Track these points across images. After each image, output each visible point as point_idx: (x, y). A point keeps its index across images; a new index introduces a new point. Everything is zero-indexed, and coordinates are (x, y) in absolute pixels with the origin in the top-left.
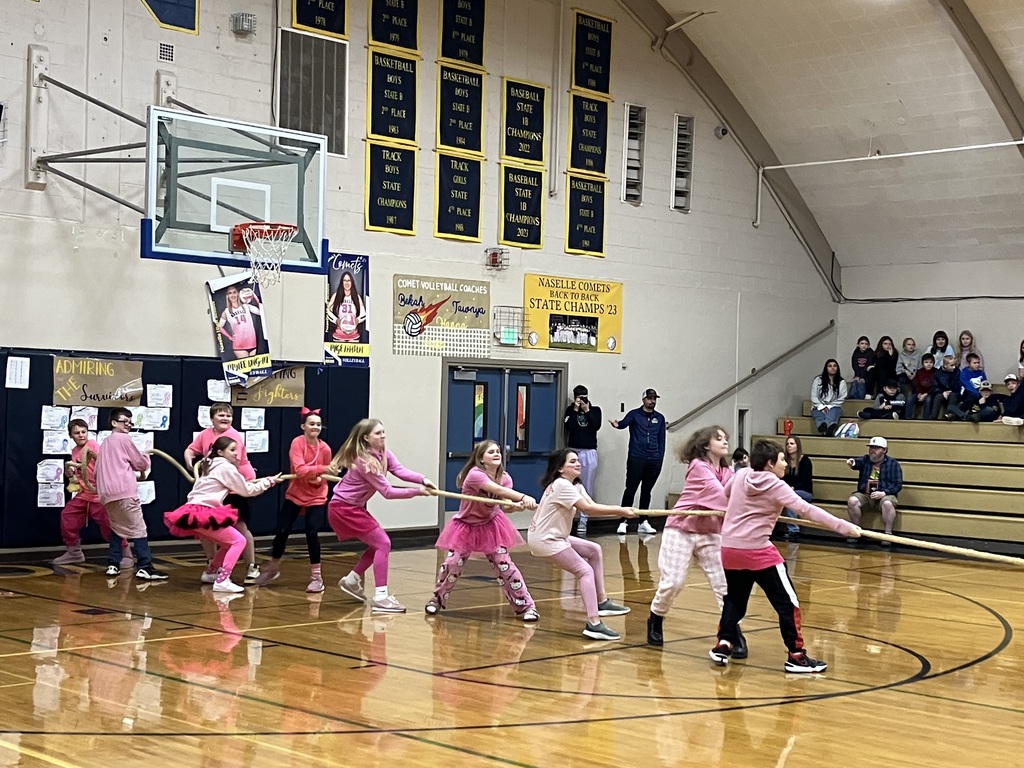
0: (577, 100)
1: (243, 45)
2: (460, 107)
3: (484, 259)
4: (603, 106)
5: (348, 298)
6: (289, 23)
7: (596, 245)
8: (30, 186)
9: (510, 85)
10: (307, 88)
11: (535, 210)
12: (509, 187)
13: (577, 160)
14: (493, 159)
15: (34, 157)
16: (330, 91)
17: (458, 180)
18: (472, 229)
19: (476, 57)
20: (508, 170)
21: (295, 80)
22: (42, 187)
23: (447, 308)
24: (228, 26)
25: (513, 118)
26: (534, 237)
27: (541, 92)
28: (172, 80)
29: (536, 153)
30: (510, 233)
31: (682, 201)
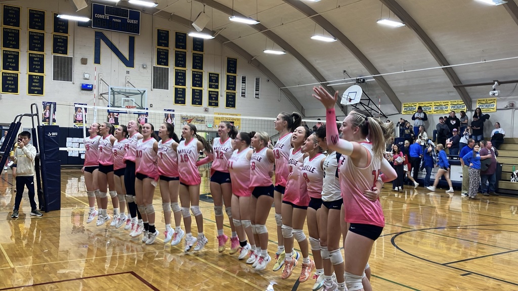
0: (228, 76)
1: (145, 70)
2: (197, 79)
3: (204, 110)
4: (235, 77)
5: (169, 118)
6: (155, 65)
7: (234, 106)
8: (99, 99)
9: (210, 74)
10: (160, 77)
11: (217, 99)
12: (210, 95)
13: (228, 88)
14: (206, 89)
15: (100, 94)
16: (165, 77)
17: (197, 94)
18: (200, 103)
19: (201, 68)
20: (209, 91)
21: (157, 76)
22: (102, 99)
23: (194, 120)
24: (141, 66)
25: (211, 80)
26: (217, 105)
27: (218, 75)
28: (129, 78)
29: (217, 87)
30: (210, 104)
31: (257, 96)
